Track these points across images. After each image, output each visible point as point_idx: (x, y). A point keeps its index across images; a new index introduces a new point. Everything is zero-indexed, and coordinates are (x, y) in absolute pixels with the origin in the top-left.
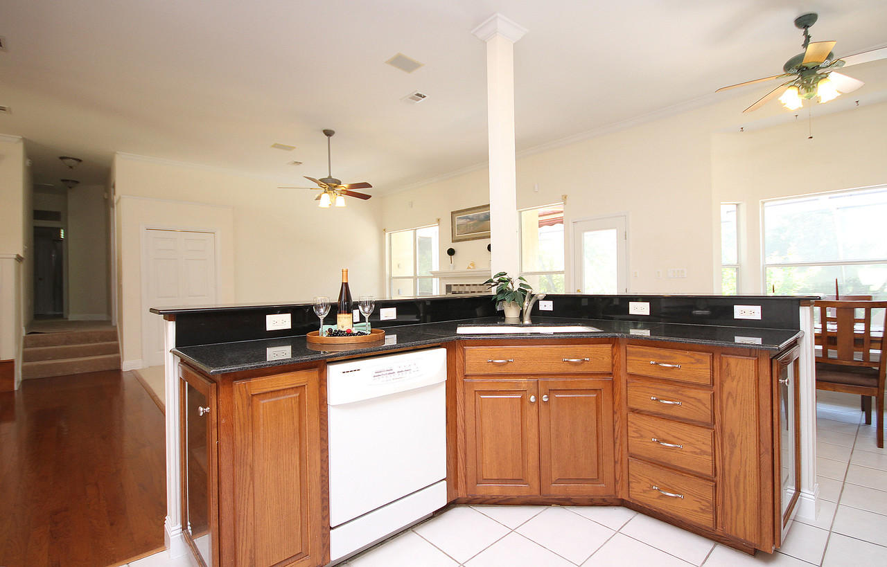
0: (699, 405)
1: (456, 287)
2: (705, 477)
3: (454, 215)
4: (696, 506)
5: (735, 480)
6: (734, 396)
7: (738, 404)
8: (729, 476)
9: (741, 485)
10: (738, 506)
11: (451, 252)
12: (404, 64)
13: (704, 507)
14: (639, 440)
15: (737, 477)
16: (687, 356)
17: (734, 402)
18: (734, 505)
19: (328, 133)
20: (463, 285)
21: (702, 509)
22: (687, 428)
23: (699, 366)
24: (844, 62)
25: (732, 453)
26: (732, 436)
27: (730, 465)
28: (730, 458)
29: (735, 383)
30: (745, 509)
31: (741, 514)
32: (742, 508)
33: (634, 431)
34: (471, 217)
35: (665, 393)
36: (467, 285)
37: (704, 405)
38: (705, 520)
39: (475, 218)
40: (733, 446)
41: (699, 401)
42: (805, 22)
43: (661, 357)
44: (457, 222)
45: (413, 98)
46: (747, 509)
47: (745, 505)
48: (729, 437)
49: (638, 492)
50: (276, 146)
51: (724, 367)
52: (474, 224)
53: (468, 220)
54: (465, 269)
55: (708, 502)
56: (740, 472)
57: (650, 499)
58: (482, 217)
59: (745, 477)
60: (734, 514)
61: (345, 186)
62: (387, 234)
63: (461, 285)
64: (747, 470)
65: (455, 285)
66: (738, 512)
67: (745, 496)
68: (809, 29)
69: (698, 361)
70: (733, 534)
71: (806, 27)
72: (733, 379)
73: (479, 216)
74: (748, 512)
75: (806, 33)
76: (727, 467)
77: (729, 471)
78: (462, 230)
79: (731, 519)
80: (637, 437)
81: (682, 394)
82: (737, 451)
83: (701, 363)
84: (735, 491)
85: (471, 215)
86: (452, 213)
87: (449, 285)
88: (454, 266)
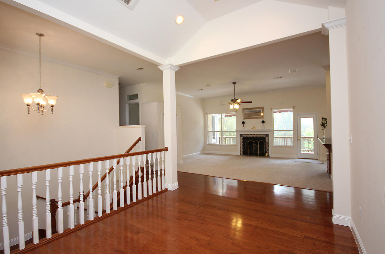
11: (243, 123)
36: (250, 134)
44: (245, 112)
54: (250, 129)
58: (258, 111)
62: (207, 115)
63: (247, 134)
65: (244, 134)
73: (255, 111)
78: (248, 115)
85: (252, 110)
86: (243, 109)
87: (241, 135)
88: (244, 128)
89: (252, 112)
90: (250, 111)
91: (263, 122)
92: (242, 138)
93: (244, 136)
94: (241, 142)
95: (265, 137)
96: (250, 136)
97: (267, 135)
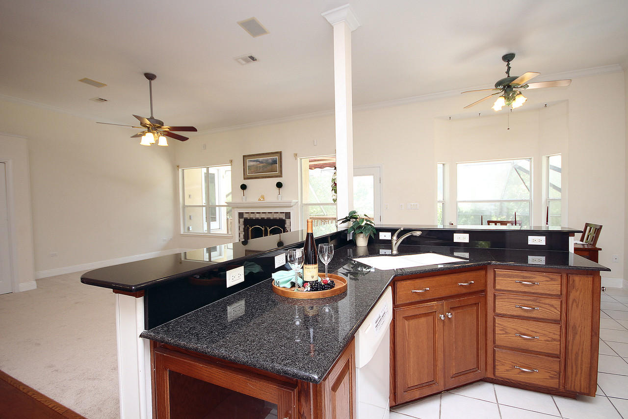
0: (552, 309)
1: (247, 214)
2: (552, 355)
3: (245, 158)
4: (547, 375)
5: (576, 355)
6: (577, 301)
7: (580, 306)
8: (572, 353)
9: (580, 358)
10: (577, 371)
11: (244, 187)
12: (253, 28)
13: (552, 376)
14: (505, 335)
15: (577, 353)
16: (543, 276)
17: (577, 306)
18: (574, 371)
19: (150, 77)
20: (254, 213)
21: (550, 377)
22: (541, 324)
23: (553, 283)
24: (528, 86)
25: (574, 339)
26: (574, 327)
27: (572, 346)
28: (573, 342)
29: (578, 292)
30: (581, 373)
31: (579, 376)
32: (579, 372)
33: (500, 330)
34: (261, 161)
35: (526, 302)
36: (257, 213)
37: (556, 308)
38: (553, 383)
39: (264, 161)
40: (575, 334)
41: (552, 306)
42: (508, 58)
43: (524, 277)
44: (248, 164)
45: (245, 59)
46: (583, 372)
47: (582, 370)
48: (573, 328)
49: (502, 371)
50: (85, 81)
51: (571, 282)
52: (263, 166)
53: (258, 163)
54: (256, 200)
55: (556, 372)
56: (579, 349)
57: (513, 375)
58: (270, 161)
59: (582, 353)
60: (574, 376)
61: (166, 128)
62: (180, 170)
63: (251, 213)
64: (584, 348)
65: (246, 213)
66: (576, 374)
67: (581, 365)
68: (510, 62)
69: (552, 279)
70: (572, 389)
71: (508, 61)
72: (577, 291)
73: (267, 160)
74: (583, 375)
75: (508, 65)
76: (570, 348)
77: (572, 350)
78: (252, 170)
79: (572, 380)
80: (503, 334)
81: (539, 302)
82: (578, 337)
83: (554, 281)
84: (575, 362)
85: (261, 159)
86: (244, 156)
87: (241, 215)
88: (246, 198)
89: (261, 162)
90: (257, 161)
91: (279, 185)
92: (242, 220)
93: (245, 216)
94: (242, 229)
95: (284, 218)
96: (258, 216)
97: (288, 215)
